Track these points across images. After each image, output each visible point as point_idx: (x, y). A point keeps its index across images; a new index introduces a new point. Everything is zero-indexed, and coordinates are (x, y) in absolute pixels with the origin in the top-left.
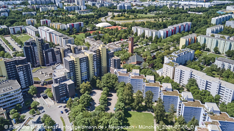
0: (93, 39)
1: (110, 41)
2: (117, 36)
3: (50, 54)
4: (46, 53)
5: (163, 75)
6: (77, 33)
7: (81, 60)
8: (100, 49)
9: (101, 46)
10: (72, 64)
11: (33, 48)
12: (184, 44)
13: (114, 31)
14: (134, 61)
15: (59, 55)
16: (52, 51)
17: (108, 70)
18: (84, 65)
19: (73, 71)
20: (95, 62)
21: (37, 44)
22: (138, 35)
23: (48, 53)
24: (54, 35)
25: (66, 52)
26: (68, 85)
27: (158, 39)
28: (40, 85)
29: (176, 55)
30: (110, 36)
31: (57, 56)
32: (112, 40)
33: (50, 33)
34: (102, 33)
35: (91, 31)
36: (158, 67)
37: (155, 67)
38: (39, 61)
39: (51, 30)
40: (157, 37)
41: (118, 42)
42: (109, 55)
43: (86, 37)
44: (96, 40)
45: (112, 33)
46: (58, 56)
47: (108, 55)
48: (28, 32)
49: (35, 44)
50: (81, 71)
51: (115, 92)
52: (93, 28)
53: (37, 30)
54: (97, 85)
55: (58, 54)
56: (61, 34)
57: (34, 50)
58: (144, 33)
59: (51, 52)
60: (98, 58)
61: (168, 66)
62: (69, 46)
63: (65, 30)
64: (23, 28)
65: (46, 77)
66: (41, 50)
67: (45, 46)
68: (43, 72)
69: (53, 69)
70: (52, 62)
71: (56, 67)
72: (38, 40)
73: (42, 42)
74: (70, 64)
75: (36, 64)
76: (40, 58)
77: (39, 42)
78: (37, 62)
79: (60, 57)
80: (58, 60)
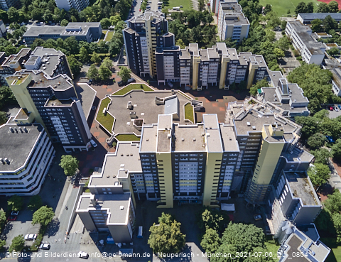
0: (307, 29)
3: (169, 62)
11: (139, 39)
15: (188, 68)
16: (176, 55)
19: (152, 173)
21: (147, 33)
23: (165, 58)
25: (206, 68)
31: (182, 69)
38: (148, 67)
43: (297, 13)
49: (145, 30)
55: (186, 66)
57: (139, 43)
59: (172, 58)
65: (128, 123)
66: (154, 46)
67: (162, 41)
68: (135, 106)
69: (158, 105)
70: (173, 78)
71: (166, 100)
72: (151, 23)
73: (161, 28)
74: (145, 158)
75: (143, 71)
76: (150, 61)
77: (153, 28)
78: (145, 67)
79: (189, 72)
80: (185, 78)
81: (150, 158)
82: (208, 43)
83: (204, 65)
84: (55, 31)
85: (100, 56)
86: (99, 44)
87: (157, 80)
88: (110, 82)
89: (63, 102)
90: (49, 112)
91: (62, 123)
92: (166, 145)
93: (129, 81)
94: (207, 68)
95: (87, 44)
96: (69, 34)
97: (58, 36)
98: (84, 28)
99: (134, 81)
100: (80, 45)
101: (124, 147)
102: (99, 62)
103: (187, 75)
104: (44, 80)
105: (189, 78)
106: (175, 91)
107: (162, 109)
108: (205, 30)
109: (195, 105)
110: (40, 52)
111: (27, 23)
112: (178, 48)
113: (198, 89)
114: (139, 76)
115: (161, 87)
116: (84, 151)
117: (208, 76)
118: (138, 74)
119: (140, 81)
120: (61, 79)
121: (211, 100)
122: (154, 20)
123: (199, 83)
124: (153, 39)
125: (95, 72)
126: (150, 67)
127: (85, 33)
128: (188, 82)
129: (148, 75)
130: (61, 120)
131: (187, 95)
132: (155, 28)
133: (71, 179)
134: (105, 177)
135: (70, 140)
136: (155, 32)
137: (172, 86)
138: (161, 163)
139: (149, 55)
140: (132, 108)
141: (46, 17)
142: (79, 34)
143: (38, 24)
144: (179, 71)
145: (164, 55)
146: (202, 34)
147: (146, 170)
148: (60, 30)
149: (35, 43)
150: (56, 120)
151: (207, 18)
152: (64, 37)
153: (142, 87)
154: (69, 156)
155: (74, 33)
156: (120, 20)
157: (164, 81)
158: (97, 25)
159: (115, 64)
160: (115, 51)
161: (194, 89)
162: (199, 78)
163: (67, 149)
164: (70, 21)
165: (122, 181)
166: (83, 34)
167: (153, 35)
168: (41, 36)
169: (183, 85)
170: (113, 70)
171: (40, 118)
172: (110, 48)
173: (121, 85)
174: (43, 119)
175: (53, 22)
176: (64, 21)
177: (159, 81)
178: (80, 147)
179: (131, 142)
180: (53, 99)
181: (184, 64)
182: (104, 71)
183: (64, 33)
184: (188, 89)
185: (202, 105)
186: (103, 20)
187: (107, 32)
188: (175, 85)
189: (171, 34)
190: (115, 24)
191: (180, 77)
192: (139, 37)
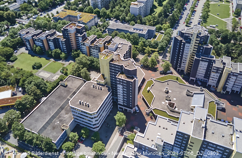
3: (203, 66)
4: (197, 62)
7: (207, 145)
11: (184, 45)
15: (219, 75)
16: (210, 63)
21: (192, 42)
23: (201, 62)
31: (212, 74)
38: (185, 66)
46: (214, 75)
49: (191, 40)
55: (217, 72)
57: (184, 47)
59: (207, 64)
65: (163, 103)
66: (194, 52)
67: (202, 50)
68: (170, 91)
69: (188, 95)
70: (202, 78)
71: (195, 94)
72: (197, 35)
73: (203, 40)
74: (179, 136)
75: (180, 67)
76: (188, 62)
77: (197, 39)
78: (182, 65)
79: (218, 77)
80: (213, 81)
81: (183, 137)
82: (236, 58)
83: (233, 75)
84: (126, 28)
85: (151, 50)
86: (153, 42)
87: (189, 76)
88: (155, 70)
89: (128, 77)
90: (118, 81)
91: (123, 90)
92: (200, 133)
93: (168, 72)
94: (235, 78)
95: (144, 40)
96: (135, 31)
97: (128, 31)
98: (145, 29)
99: (172, 73)
100: (140, 40)
101: (162, 121)
102: (150, 54)
103: (215, 79)
104: (120, 60)
105: (216, 82)
106: (203, 89)
107: (190, 100)
108: (236, 47)
109: (218, 104)
110: (117, 40)
111: (110, 19)
112: (213, 57)
113: (222, 92)
114: (176, 70)
115: (191, 82)
116: (130, 112)
117: (234, 84)
118: (175, 69)
119: (176, 74)
120: (129, 61)
121: (232, 104)
122: (200, 34)
123: (224, 88)
124: (195, 47)
125: (146, 60)
126: (186, 66)
127: (145, 32)
128: (215, 85)
129: (182, 71)
130: (123, 88)
131: (212, 94)
132: (199, 39)
133: (119, 129)
134: (146, 138)
135: (123, 103)
136: (198, 42)
137: (200, 84)
138: (192, 144)
139: (189, 57)
140: (167, 92)
141: (122, 18)
142: (141, 32)
143: (116, 21)
144: (210, 74)
145: (201, 60)
146: (233, 50)
147: (177, 144)
148: (130, 28)
149: (114, 34)
150: (120, 87)
151: (238, 38)
152: (131, 33)
153: (177, 79)
154: (122, 114)
155: (138, 32)
156: (169, 28)
157: (195, 79)
158: (153, 28)
159: (160, 58)
160: (162, 48)
161: (218, 91)
162: (225, 84)
163: (120, 108)
164: (136, 23)
165: (157, 146)
166: (143, 33)
167: (196, 44)
168: (117, 29)
169: (210, 86)
170: (158, 62)
171: (110, 83)
172: (159, 46)
173: (162, 73)
174: (111, 84)
175: (125, 21)
176: (133, 22)
177: (191, 78)
178: (128, 109)
179: (168, 119)
180: (122, 73)
181: (215, 71)
182: (153, 61)
183: (132, 30)
184: (213, 90)
185: (224, 106)
186: (158, 26)
187: (158, 34)
188: (204, 84)
189: (210, 46)
190: (165, 30)
191: (209, 79)
192: (184, 43)
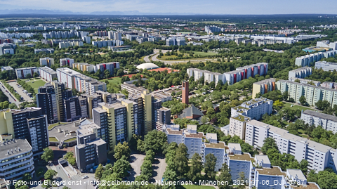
0: (132, 85)
1: (156, 88)
2: (165, 81)
3: (73, 104)
4: (68, 103)
5: (230, 134)
6: (111, 76)
7: (117, 112)
8: (143, 97)
9: (145, 92)
10: (104, 118)
11: (50, 97)
12: (258, 91)
13: (161, 75)
14: (189, 115)
15: (86, 106)
16: (76, 100)
17: (154, 126)
18: (120, 118)
19: (104, 128)
20: (136, 115)
21: (56, 91)
22: (195, 80)
23: (71, 103)
24: (78, 79)
25: (96, 102)
26: (99, 147)
27: (222, 85)
28: (57, 148)
29: (248, 107)
30: (156, 82)
31: (82, 107)
32: (159, 86)
33: (73, 77)
34: (144, 77)
35: (130, 74)
36: (223, 124)
37: (219, 123)
38: (57, 114)
39: (75, 73)
40: (221, 83)
41: (167, 89)
42: (155, 106)
43: (123, 82)
44: (137, 86)
45: (159, 77)
46: (83, 108)
47: (153, 104)
48: (42, 75)
49: (53, 90)
50: (116, 127)
51: (163, 157)
52: (133, 71)
53: (54, 73)
54: (138, 147)
55: (84, 104)
56: (88, 78)
57: (51, 99)
58: (203, 77)
59: (74, 103)
60: (140, 109)
61: (236, 121)
62: (100, 94)
63: (93, 72)
64: (35, 71)
67: (66, 94)
70: (75, 116)
72: (58, 85)
75: (53, 118)
76: (58, 110)
79: (86, 109)
80: (84, 113)
81: (104, 116)
129: (56, 121)
144: (79, 111)
145: (70, 101)
147: (102, 125)
153: (59, 124)
157: (71, 119)
177: (68, 120)
191: (80, 114)
192: (50, 95)
